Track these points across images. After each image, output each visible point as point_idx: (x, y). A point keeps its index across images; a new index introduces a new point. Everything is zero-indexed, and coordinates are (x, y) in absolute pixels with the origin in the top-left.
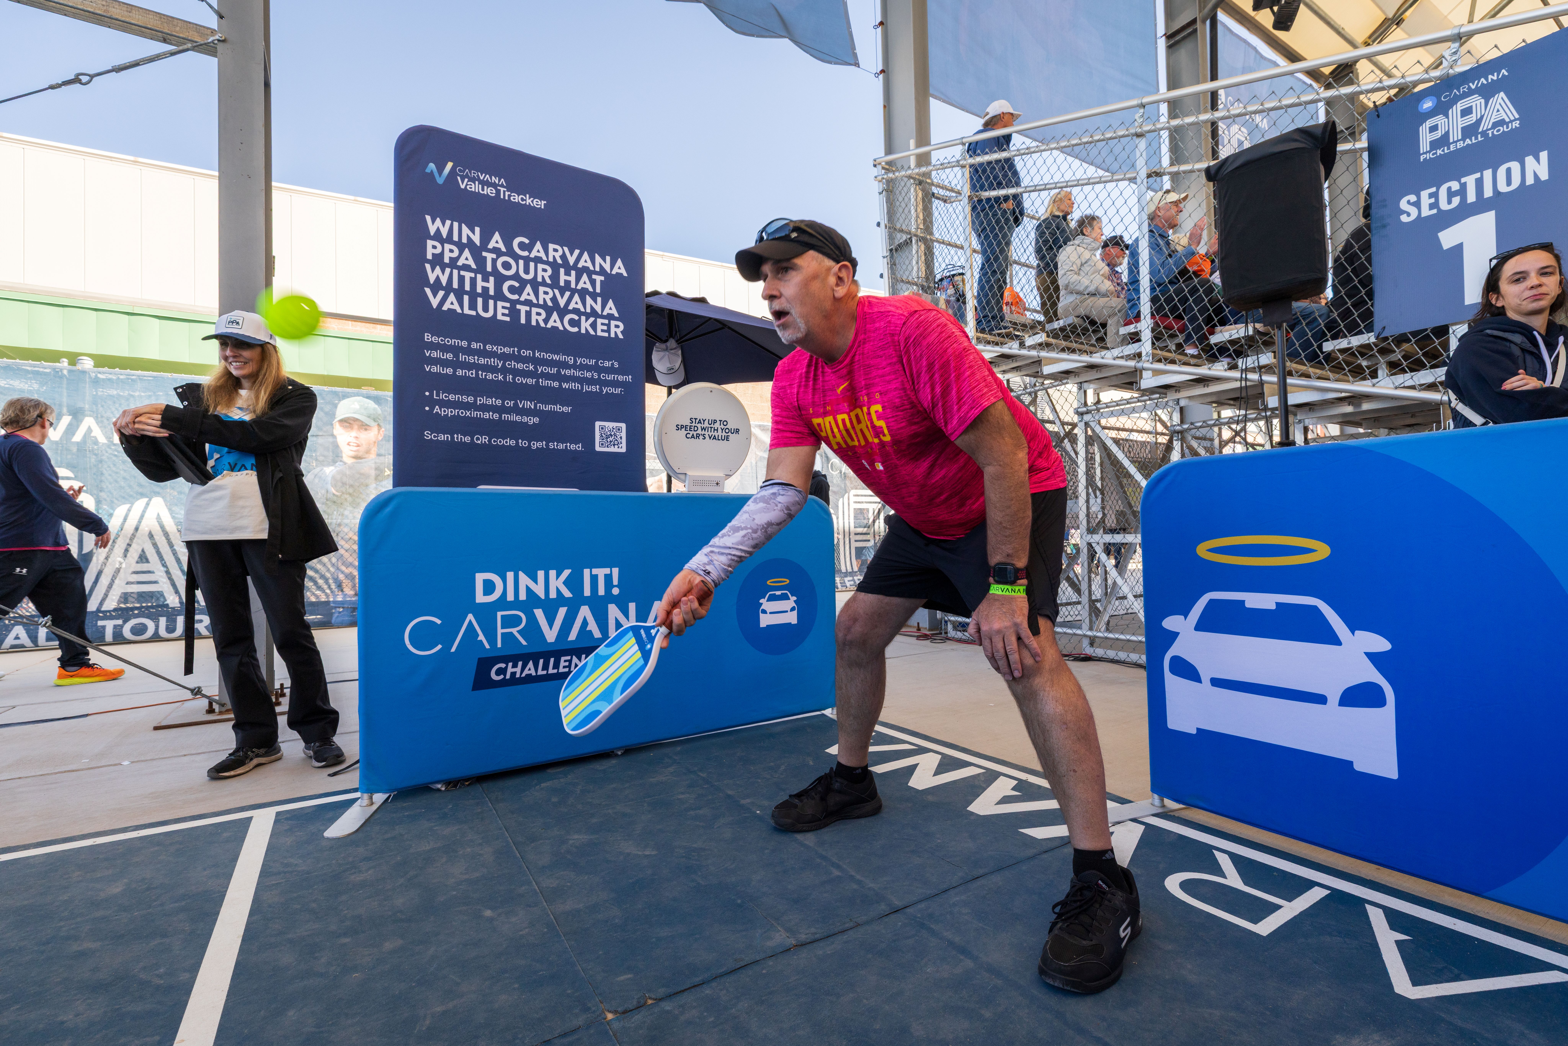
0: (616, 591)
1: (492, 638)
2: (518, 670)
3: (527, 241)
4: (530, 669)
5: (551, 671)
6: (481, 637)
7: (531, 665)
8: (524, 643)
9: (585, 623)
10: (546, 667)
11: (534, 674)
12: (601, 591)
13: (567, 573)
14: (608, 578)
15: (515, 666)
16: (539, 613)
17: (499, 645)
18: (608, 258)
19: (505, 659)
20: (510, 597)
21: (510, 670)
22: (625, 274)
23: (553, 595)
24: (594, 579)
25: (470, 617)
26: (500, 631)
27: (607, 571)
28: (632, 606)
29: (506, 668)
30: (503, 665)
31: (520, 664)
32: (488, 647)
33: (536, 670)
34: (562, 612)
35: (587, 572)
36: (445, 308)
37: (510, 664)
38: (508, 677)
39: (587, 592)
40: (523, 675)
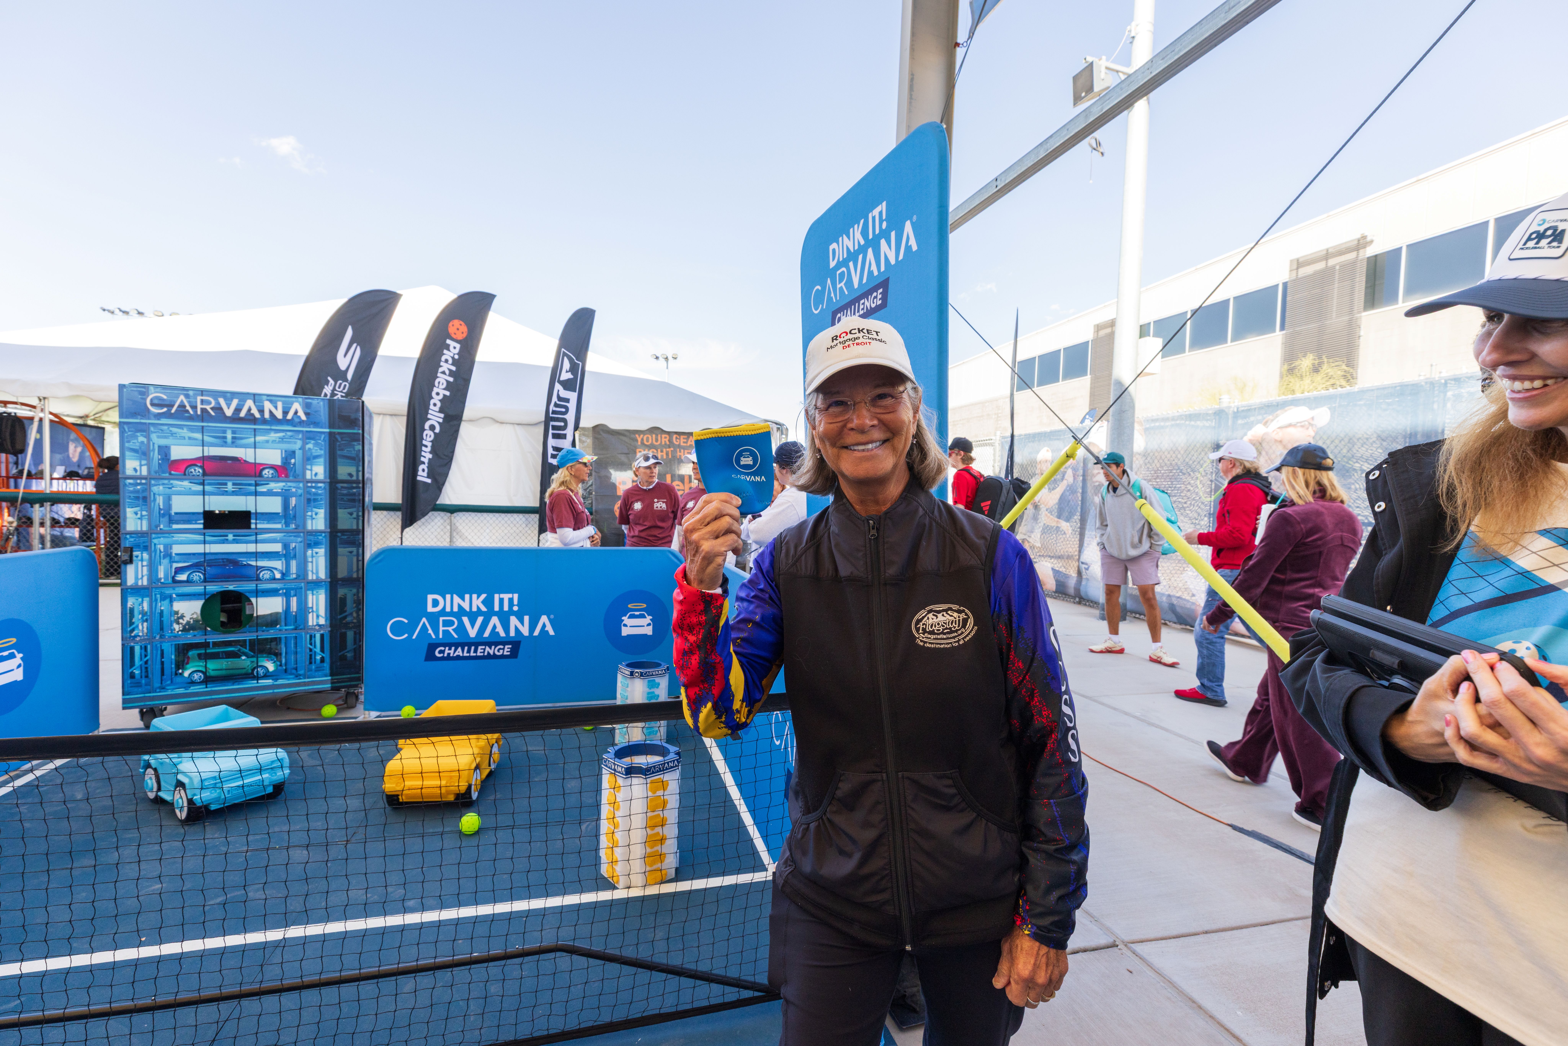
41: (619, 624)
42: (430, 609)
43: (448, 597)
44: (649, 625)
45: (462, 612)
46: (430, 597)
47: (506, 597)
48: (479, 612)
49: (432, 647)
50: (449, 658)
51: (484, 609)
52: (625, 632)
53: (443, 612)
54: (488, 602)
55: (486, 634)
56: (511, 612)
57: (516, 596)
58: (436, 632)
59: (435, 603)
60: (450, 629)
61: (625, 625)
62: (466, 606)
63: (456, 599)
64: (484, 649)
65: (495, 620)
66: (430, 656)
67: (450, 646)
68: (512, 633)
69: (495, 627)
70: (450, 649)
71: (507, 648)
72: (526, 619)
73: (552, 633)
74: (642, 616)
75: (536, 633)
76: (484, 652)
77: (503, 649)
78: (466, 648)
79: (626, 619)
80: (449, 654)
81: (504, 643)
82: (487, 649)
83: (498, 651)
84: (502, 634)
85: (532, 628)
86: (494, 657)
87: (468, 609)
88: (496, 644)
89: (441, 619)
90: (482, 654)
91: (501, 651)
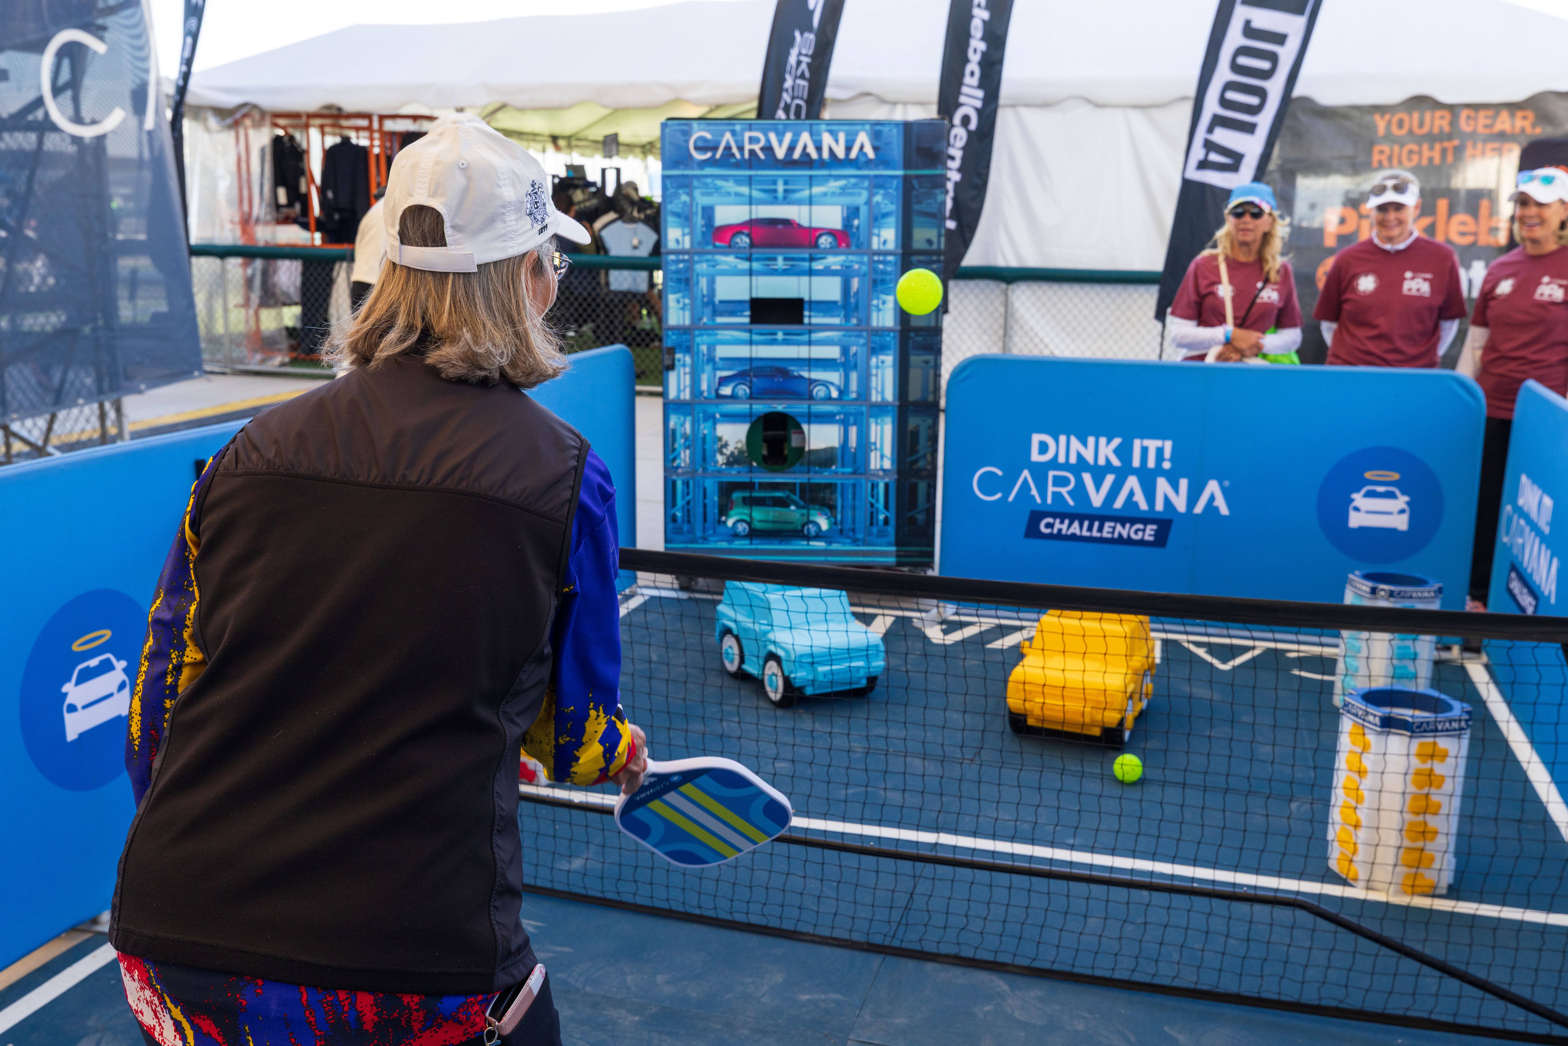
41: (1344, 505)
42: (1035, 457)
43: (1063, 439)
44: (1402, 511)
45: (1082, 465)
46: (1036, 438)
47: (1153, 445)
48: (1109, 467)
49: (1036, 516)
50: (1059, 536)
51: (1116, 462)
52: (1355, 520)
53: (1053, 464)
54: (1124, 452)
55: (1119, 504)
56: (1159, 471)
57: (1168, 445)
58: (1043, 492)
59: (1043, 448)
60: (1064, 491)
61: (1357, 509)
62: (1089, 456)
63: (1075, 444)
64: (1114, 528)
65: (1132, 482)
66: (1032, 531)
67: (1062, 516)
68: (1159, 506)
69: (1131, 493)
70: (1062, 522)
71: (1151, 529)
72: (1184, 483)
73: (1224, 510)
74: (1391, 495)
75: (1199, 509)
76: (1113, 533)
77: (1144, 530)
78: (1086, 524)
79: (1358, 499)
80: (1060, 530)
81: (1146, 521)
82: (1119, 527)
83: (1136, 532)
84: (1143, 506)
85: (1192, 500)
86: (1129, 541)
87: (1091, 460)
88: (1133, 521)
89: (1051, 474)
90: (1110, 536)
91: (1140, 534)
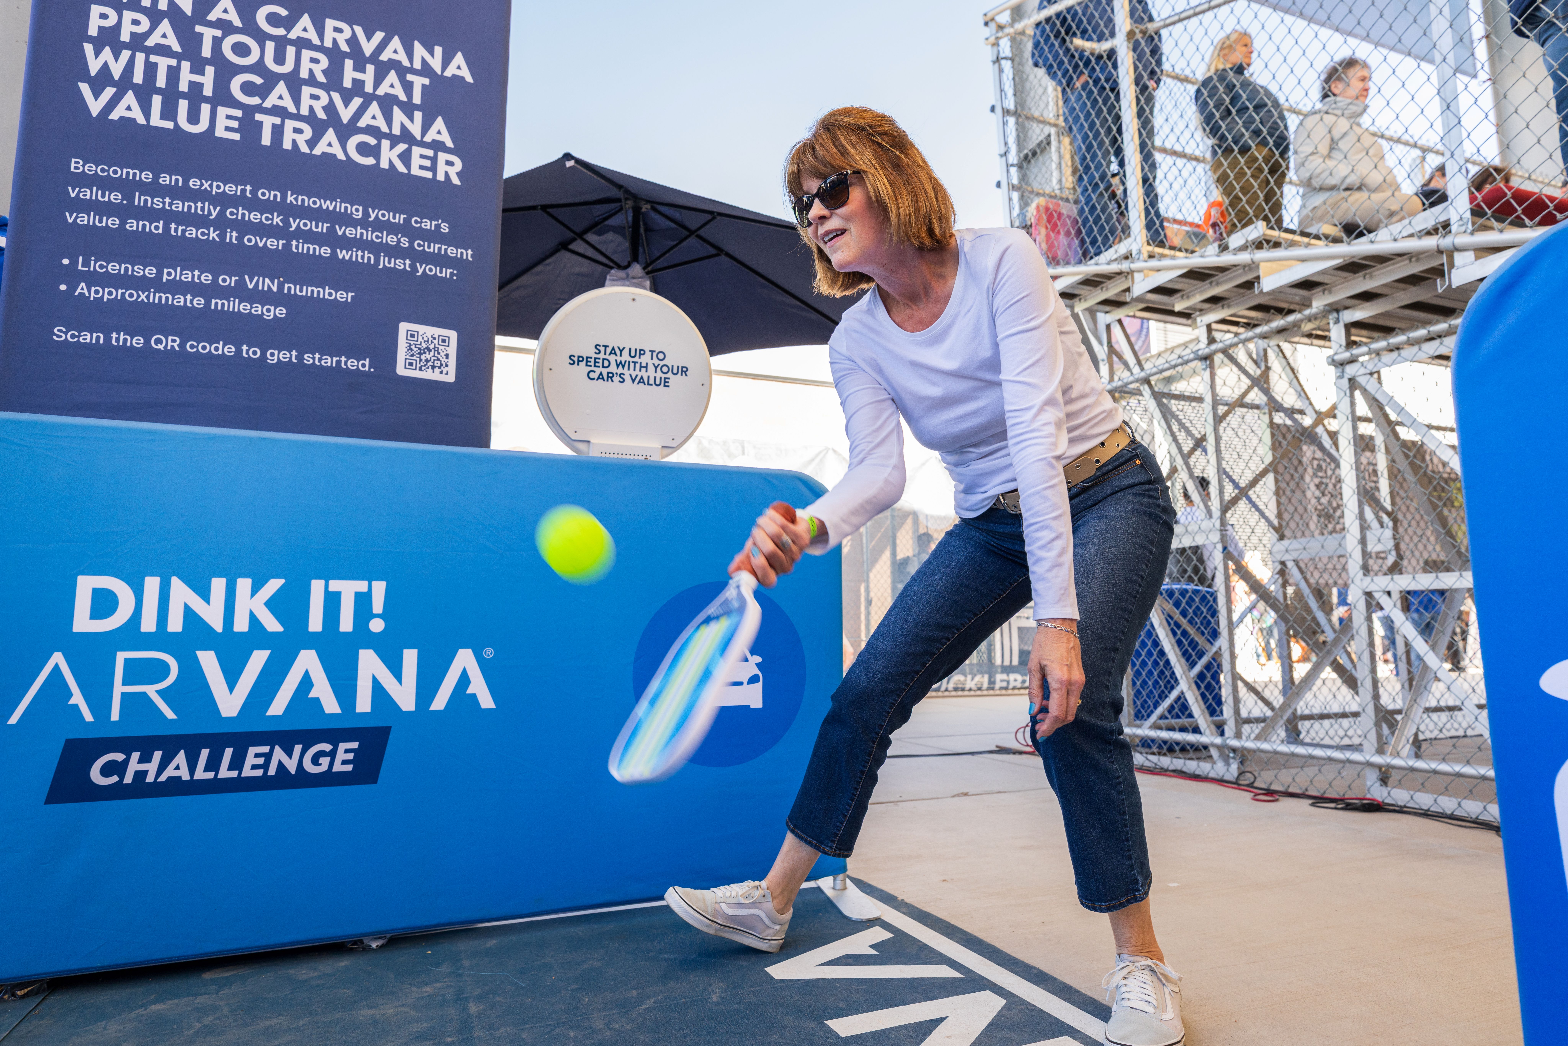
0: (377, 626)
1: (100, 704)
2: (152, 767)
3: (283, 12)
4: (179, 768)
5: (224, 773)
6: (77, 698)
7: (181, 758)
8: (170, 715)
9: (306, 682)
10: (213, 764)
11: (186, 776)
12: (346, 624)
13: (274, 585)
14: (363, 601)
15: (143, 760)
16: (208, 660)
17: (115, 716)
18: (438, 50)
19: (126, 745)
20: (148, 624)
21: (134, 766)
22: (469, 79)
23: (241, 625)
24: (332, 601)
25: (58, 658)
26: (119, 688)
27: (362, 586)
28: (410, 658)
29: (126, 762)
30: (120, 757)
31: (157, 755)
32: (88, 717)
33: (192, 769)
34: (258, 659)
35: (317, 587)
36: (114, 116)
37: (136, 756)
38: (128, 779)
39: (315, 624)
40: (163, 778)
